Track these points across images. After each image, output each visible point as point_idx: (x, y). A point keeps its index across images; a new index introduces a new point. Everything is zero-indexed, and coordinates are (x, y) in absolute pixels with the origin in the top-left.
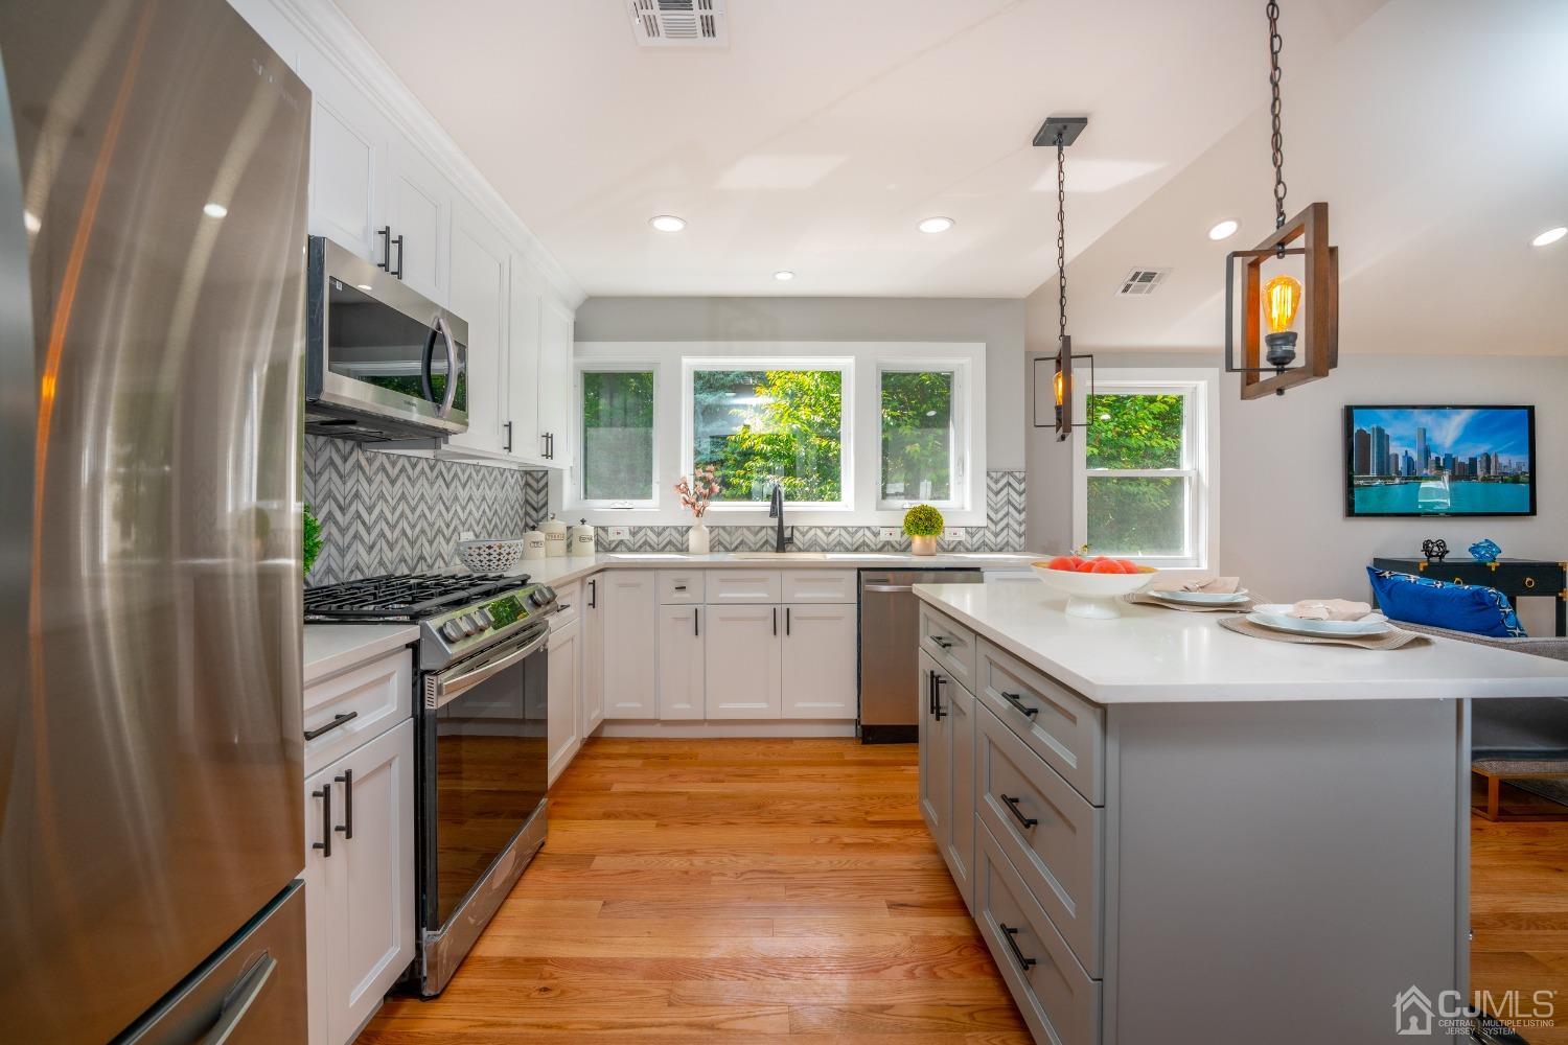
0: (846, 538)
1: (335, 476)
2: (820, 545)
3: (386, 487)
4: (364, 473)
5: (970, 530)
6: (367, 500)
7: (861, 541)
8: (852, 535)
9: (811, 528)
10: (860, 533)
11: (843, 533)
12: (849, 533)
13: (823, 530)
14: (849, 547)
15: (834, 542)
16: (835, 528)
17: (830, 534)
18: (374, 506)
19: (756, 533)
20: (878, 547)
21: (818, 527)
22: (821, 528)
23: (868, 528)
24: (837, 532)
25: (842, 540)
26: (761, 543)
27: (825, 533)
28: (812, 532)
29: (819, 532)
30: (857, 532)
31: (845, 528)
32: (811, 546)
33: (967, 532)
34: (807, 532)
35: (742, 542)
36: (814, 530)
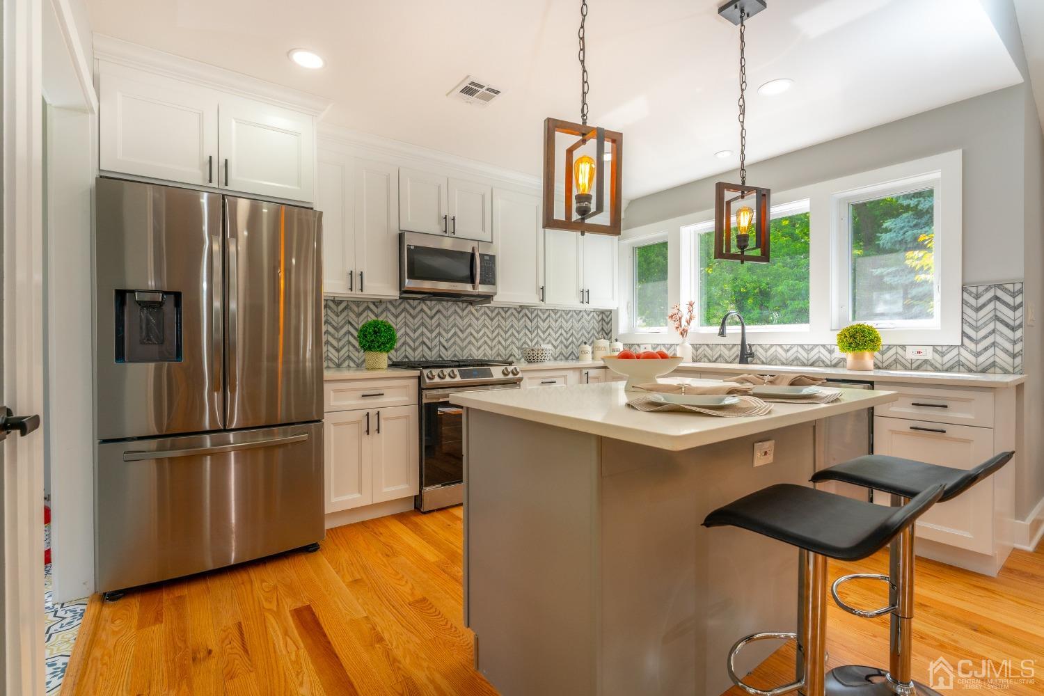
0: (803, 355)
1: (458, 318)
2: (780, 360)
3: (488, 322)
4: (474, 316)
5: (939, 349)
6: (476, 327)
7: (817, 356)
8: (808, 351)
9: (772, 345)
10: (816, 350)
11: (800, 350)
12: (805, 349)
13: (782, 347)
14: (806, 362)
15: (793, 357)
16: (792, 346)
17: (788, 351)
18: (480, 330)
19: (730, 349)
20: (834, 363)
21: (779, 345)
22: (780, 345)
23: (824, 346)
24: (795, 349)
25: (799, 355)
26: (733, 357)
27: (784, 350)
28: (773, 349)
29: (779, 349)
30: (812, 349)
31: (802, 346)
32: (772, 360)
33: (935, 350)
34: (769, 349)
35: (720, 356)
36: (774, 347)
